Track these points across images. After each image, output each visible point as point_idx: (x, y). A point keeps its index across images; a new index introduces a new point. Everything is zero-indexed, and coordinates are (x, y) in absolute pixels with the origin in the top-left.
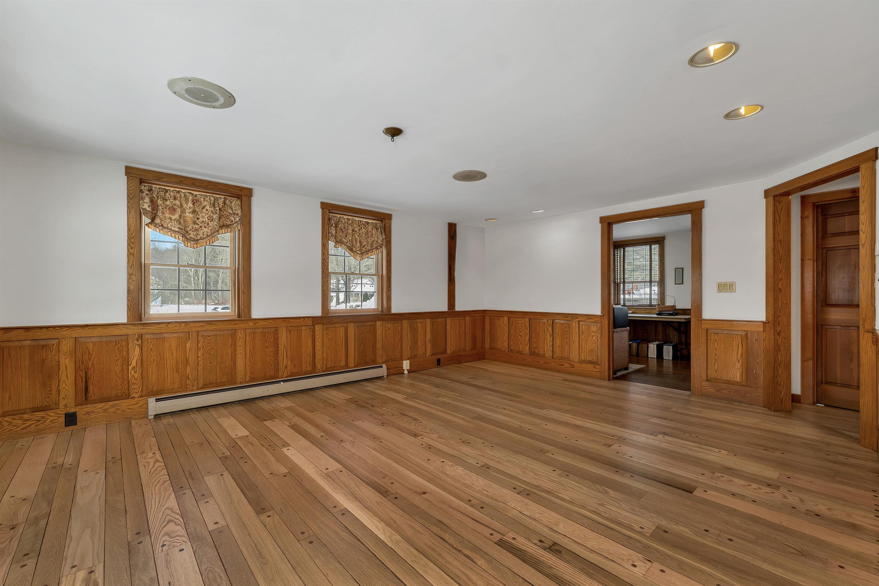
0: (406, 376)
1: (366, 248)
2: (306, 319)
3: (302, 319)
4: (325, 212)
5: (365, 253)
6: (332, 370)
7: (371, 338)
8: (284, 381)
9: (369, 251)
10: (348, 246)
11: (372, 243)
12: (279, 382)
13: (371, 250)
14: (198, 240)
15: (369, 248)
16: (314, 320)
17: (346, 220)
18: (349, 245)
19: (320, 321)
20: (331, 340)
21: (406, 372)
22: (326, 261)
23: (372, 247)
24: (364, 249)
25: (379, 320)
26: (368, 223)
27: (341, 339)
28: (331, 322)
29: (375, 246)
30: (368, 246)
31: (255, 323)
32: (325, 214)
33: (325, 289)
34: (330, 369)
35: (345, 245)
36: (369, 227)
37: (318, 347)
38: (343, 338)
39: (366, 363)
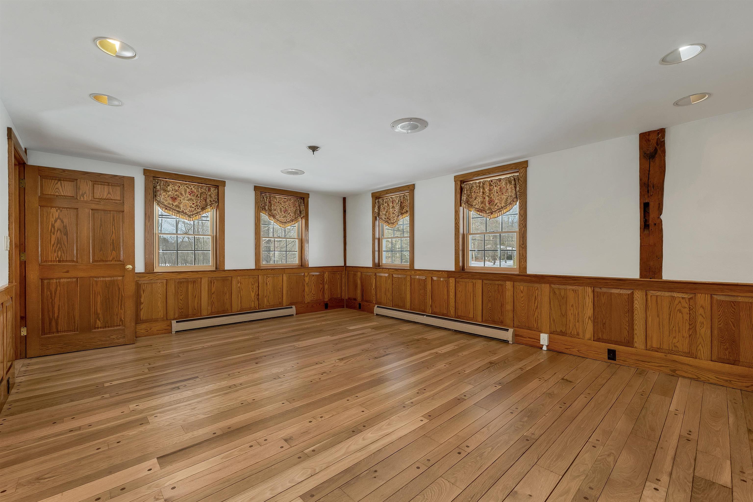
0: (544, 352)
1: (498, 206)
2: (443, 272)
3: (441, 272)
4: (457, 183)
5: (497, 211)
6: (463, 319)
7: (499, 297)
8: (427, 316)
9: (502, 208)
10: (476, 208)
11: (507, 198)
12: (424, 315)
13: (504, 207)
14: (394, 223)
15: (503, 205)
16: (449, 274)
17: (478, 184)
18: (478, 207)
19: (452, 275)
20: (461, 292)
21: (545, 348)
22: (457, 225)
23: (506, 203)
24: (496, 207)
25: (508, 281)
26: (500, 180)
27: (470, 293)
28: (462, 277)
29: (509, 201)
30: (501, 204)
31: (415, 272)
32: (457, 185)
33: (457, 249)
34: (461, 317)
35: (474, 208)
36: (503, 184)
37: (451, 296)
38: (471, 293)
39: (494, 322)
